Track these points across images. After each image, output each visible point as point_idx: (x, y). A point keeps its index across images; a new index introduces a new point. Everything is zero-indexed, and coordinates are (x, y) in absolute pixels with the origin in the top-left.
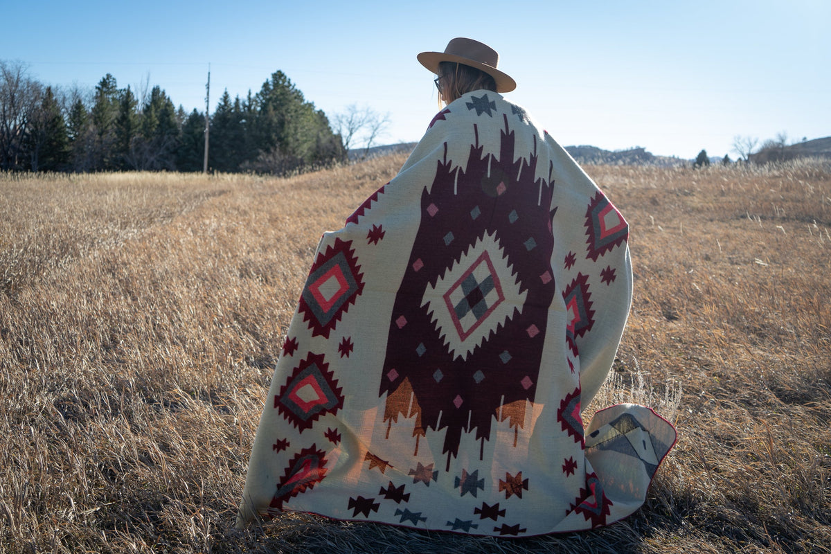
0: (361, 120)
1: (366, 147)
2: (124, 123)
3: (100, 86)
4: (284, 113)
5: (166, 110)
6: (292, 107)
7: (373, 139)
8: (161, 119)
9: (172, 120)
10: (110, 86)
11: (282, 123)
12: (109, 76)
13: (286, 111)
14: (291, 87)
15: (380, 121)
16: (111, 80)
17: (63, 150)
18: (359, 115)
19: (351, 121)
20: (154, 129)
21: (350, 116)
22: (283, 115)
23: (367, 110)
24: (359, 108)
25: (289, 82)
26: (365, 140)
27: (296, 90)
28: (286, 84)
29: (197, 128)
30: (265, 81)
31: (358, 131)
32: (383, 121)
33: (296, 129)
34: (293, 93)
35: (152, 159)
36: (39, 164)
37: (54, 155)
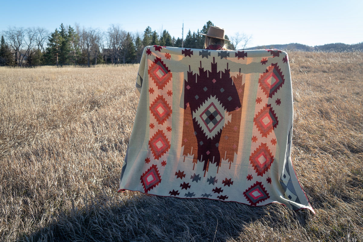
0: (241, 38)
1: (243, 49)
3: (146, 31)
5: (168, 39)
7: (246, 46)
9: (170, 42)
10: (149, 31)
12: (149, 27)
15: (248, 38)
16: (149, 28)
17: (133, 55)
18: (240, 36)
19: (237, 39)
21: (236, 37)
23: (243, 34)
24: (240, 34)
26: (242, 46)
29: (179, 45)
30: (204, 25)
31: (239, 43)
32: (250, 38)
36: (125, 60)
37: (130, 57)
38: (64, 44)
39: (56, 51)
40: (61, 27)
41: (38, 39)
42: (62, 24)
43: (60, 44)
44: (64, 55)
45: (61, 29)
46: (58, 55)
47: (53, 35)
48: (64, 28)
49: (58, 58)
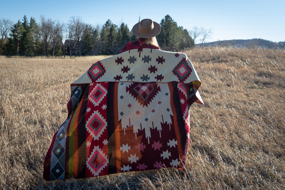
0: (199, 33)
1: (201, 43)
2: (111, 36)
3: (106, 24)
4: (169, 31)
5: (125, 31)
6: (172, 29)
7: (204, 40)
8: (123, 35)
9: (127, 35)
10: (109, 24)
11: (168, 35)
12: (109, 20)
13: (170, 30)
14: (172, 21)
15: (207, 33)
16: (109, 21)
17: (90, 47)
18: (198, 30)
19: (195, 33)
20: (121, 38)
21: (194, 31)
22: (168, 32)
23: (202, 29)
24: (198, 28)
25: (171, 19)
26: (201, 40)
27: (174, 22)
28: (170, 20)
31: (198, 37)
32: (208, 33)
33: (174, 37)
34: (173, 23)
35: (119, 49)
36: (81, 52)
37: (87, 48)
38: (24, 34)
39: (17, 41)
40: (24, 19)
41: (2, 29)
42: (25, 16)
43: (22, 35)
44: (24, 45)
45: (24, 20)
46: (19, 45)
47: (15, 26)
48: (26, 20)
49: (19, 48)
